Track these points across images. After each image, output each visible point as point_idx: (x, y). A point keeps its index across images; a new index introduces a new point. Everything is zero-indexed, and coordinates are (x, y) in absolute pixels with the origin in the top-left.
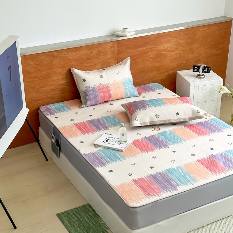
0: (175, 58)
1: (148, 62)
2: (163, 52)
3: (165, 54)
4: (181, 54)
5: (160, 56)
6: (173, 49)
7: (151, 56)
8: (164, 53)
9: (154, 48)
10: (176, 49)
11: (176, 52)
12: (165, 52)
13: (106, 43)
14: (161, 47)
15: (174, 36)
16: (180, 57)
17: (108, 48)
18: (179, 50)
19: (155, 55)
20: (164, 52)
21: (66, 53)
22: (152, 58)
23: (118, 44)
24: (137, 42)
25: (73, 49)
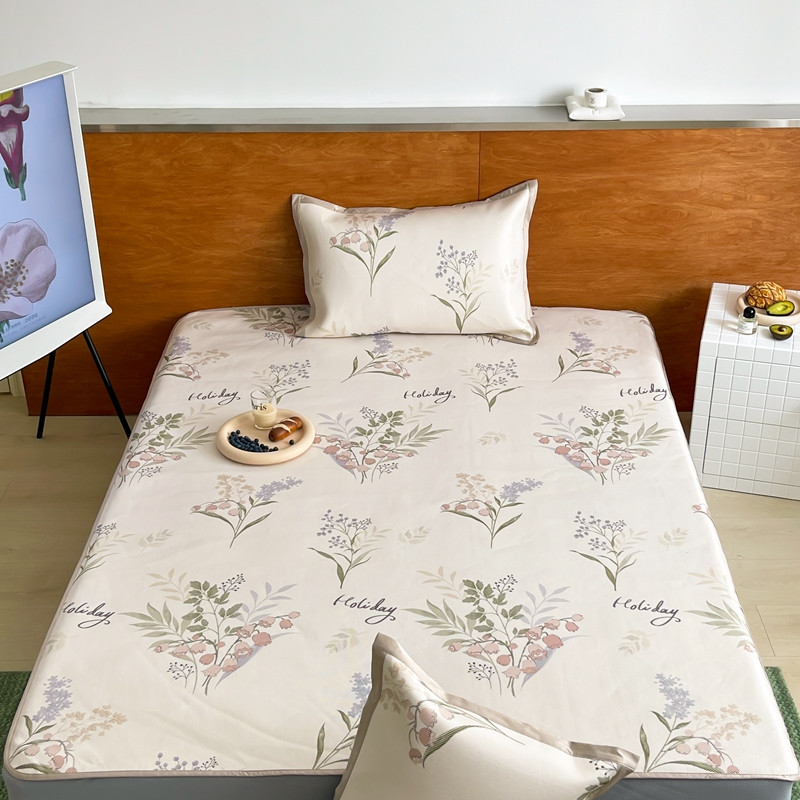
0: (732, 232)
1: (608, 231)
2: (675, 204)
3: (685, 212)
4: (759, 222)
5: (661, 215)
6: (726, 199)
7: (625, 210)
8: (685, 207)
9: (641, 183)
10: (737, 198)
11: (739, 211)
12: (686, 205)
13: (436, 136)
14: (670, 184)
15: (733, 149)
16: (755, 233)
17: (444, 154)
18: (751, 205)
19: (639, 208)
20: (682, 205)
21: (279, 146)
22: (626, 219)
23: (483, 143)
24: (564, 149)
25: (307, 136)
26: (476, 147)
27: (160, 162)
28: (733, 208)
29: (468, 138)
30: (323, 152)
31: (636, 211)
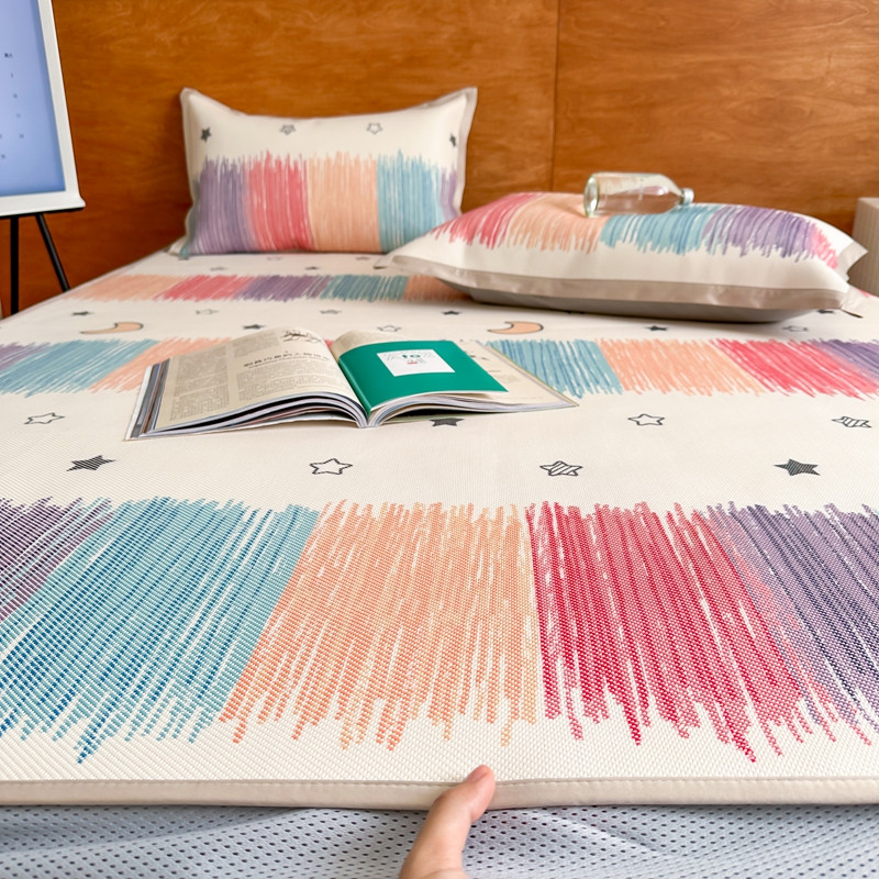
0: (863, 137)
1: (712, 134)
2: (796, 98)
3: (807, 109)
5: (776, 114)
6: (857, 92)
7: (734, 104)
8: (806, 101)
9: (755, 68)
10: (871, 91)
11: (871, 109)
12: (809, 100)
13: (505, 1)
14: (792, 68)
15: (868, 22)
17: (515, 25)
19: (751, 103)
20: (803, 99)
22: (735, 118)
23: (563, 11)
24: (663, 19)
26: (553, 16)
27: (166, 37)
28: (864, 105)
30: (364, 22)
31: (747, 108)
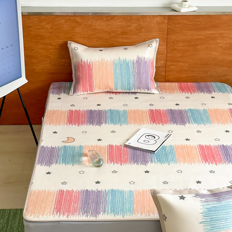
13: (152, 17)
17: (154, 24)
21: (93, 21)
22: (222, 48)
23: (169, 20)
24: (199, 22)
25: (103, 17)
26: (166, 21)
29: (163, 18)
30: (109, 23)
